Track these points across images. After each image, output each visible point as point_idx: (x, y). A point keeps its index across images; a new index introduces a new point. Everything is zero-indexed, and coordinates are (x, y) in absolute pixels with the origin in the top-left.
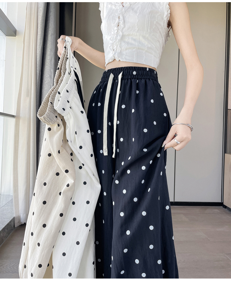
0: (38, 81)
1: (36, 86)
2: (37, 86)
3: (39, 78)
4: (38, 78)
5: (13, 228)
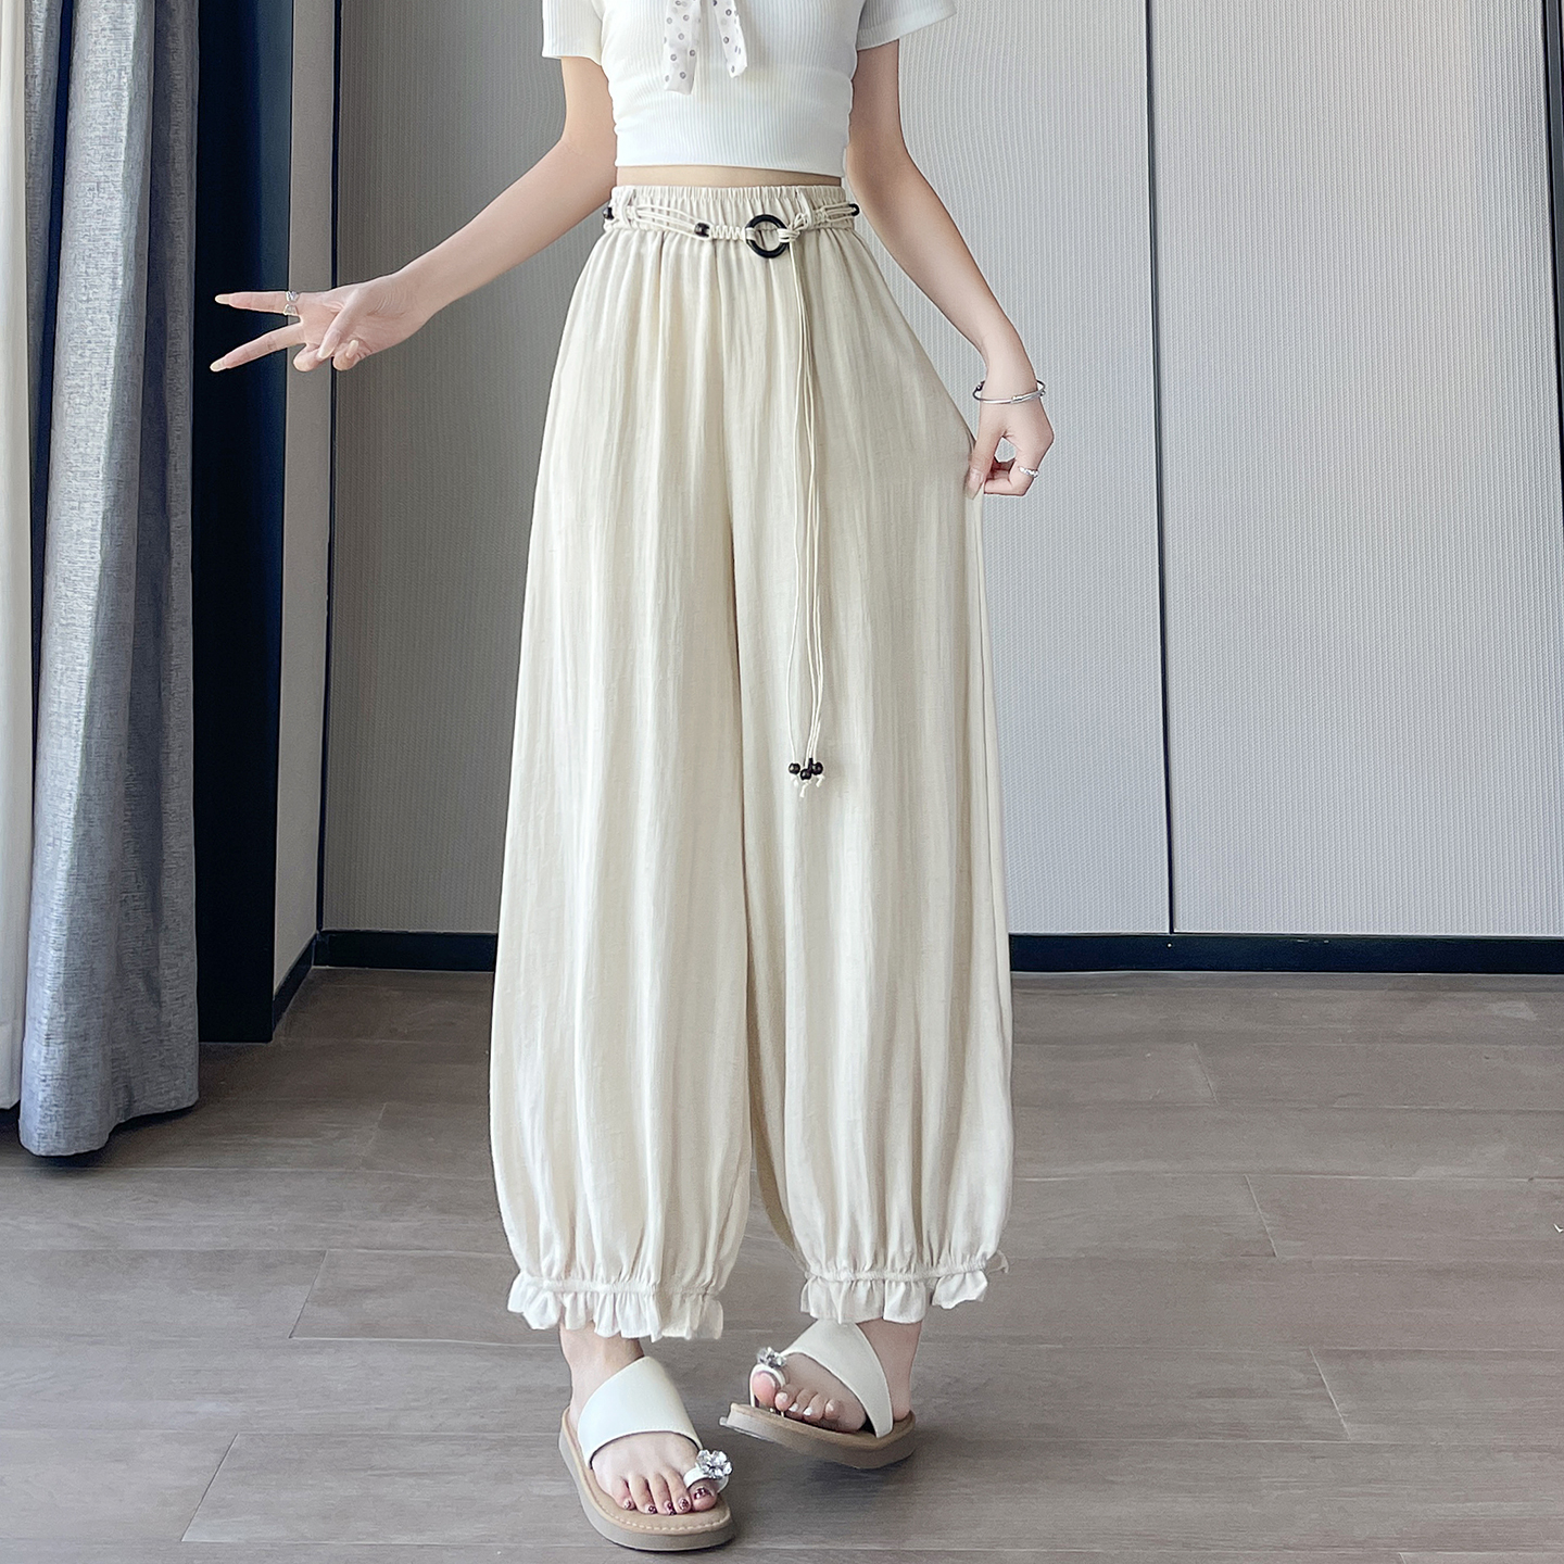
0: (38, 63)
1: (28, 95)
2: (37, 95)
3: (46, 39)
4: (39, 44)
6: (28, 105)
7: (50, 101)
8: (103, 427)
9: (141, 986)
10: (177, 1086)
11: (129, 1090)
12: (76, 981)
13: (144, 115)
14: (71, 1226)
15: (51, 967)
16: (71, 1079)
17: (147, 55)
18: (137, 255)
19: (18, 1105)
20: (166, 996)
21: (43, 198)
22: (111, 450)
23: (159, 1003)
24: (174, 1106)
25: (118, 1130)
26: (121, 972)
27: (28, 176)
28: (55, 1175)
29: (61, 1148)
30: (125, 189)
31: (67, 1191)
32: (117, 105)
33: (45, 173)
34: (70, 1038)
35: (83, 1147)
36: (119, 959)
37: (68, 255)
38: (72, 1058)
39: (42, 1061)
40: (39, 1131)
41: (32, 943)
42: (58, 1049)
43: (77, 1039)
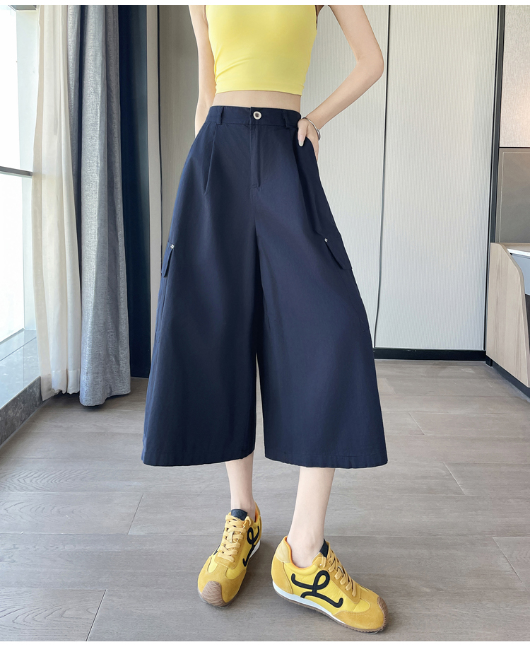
0: (72, 102)
5: (38, 403)
6: (70, 115)
7: (76, 114)
8: (96, 204)
9: (114, 360)
10: (124, 387)
11: (110, 388)
12: (95, 356)
13: (105, 118)
14: (94, 425)
15: (88, 353)
16: (94, 384)
17: (105, 100)
18: (104, 157)
19: (79, 392)
20: (121, 362)
21: (75, 142)
22: (99, 211)
23: (119, 365)
24: (123, 393)
25: (108, 399)
26: (108, 355)
27: (71, 135)
28: (90, 411)
29: (92, 404)
30: (100, 138)
31: (94, 416)
32: (97, 114)
33: (76, 134)
34: (93, 373)
35: (98, 403)
36: (107, 350)
37: (83, 158)
38: (94, 379)
39: (85, 379)
40: (85, 399)
41: (82, 345)
42: (90, 376)
43: (95, 374)
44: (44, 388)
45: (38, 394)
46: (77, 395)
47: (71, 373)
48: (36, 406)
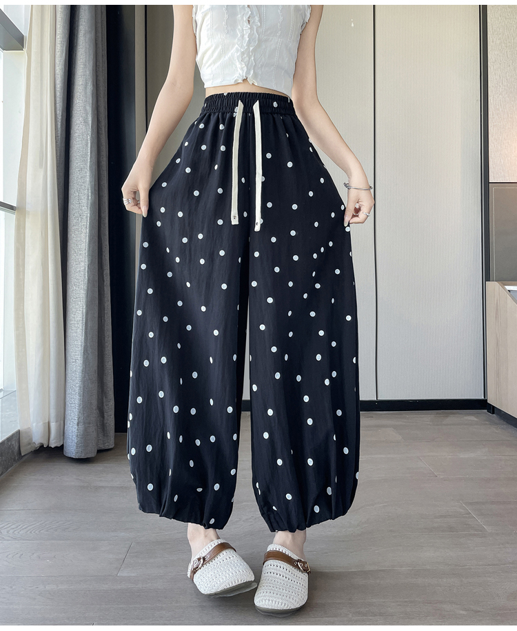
0: (59, 133)
1: (56, 142)
2: (59, 142)
4: (59, 127)
5: (17, 458)
6: (57, 146)
8: (86, 240)
10: (108, 442)
13: (95, 149)
14: (77, 479)
20: (106, 415)
22: (89, 247)
23: (104, 418)
25: (98, 452)
30: (90, 170)
37: (72, 191)
44: (24, 441)
45: (16, 448)
46: (60, 449)
47: (53, 426)
48: (14, 460)
